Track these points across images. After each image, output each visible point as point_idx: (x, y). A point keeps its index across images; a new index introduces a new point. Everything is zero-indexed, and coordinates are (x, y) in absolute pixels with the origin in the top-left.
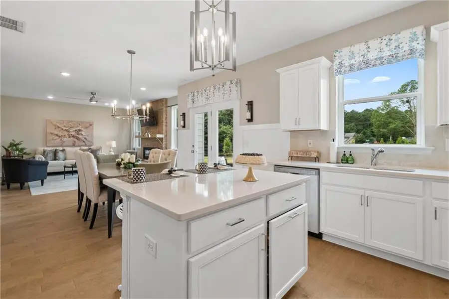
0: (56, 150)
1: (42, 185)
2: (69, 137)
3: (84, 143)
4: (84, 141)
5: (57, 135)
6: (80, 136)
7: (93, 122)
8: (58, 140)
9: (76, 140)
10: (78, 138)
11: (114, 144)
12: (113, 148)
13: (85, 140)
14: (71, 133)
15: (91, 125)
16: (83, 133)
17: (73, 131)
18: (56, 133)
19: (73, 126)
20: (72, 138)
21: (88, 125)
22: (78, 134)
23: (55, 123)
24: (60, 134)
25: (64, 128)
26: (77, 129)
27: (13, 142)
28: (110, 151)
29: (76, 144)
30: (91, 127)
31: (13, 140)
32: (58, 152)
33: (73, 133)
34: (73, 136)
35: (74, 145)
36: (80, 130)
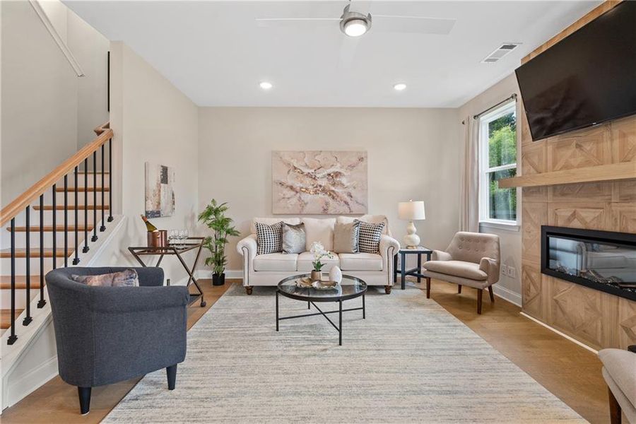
0: (282, 225)
1: (171, 386)
2: (316, 192)
3: (346, 207)
4: (346, 203)
5: (292, 188)
6: (338, 190)
7: (366, 152)
8: (294, 200)
9: (329, 200)
10: (333, 195)
11: (420, 210)
12: (418, 223)
13: (348, 199)
14: (319, 182)
15: (361, 159)
16: (344, 180)
17: (324, 177)
18: (290, 182)
19: (322, 163)
20: (321, 195)
21: (354, 160)
22: (334, 185)
23: (287, 158)
24: (297, 185)
25: (306, 171)
26: (331, 170)
27: (212, 205)
28: (410, 232)
29: (331, 211)
30: (363, 163)
31: (213, 201)
32: (286, 231)
33: (324, 182)
34: (323, 190)
35: (325, 213)
36: (337, 174)
